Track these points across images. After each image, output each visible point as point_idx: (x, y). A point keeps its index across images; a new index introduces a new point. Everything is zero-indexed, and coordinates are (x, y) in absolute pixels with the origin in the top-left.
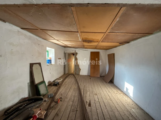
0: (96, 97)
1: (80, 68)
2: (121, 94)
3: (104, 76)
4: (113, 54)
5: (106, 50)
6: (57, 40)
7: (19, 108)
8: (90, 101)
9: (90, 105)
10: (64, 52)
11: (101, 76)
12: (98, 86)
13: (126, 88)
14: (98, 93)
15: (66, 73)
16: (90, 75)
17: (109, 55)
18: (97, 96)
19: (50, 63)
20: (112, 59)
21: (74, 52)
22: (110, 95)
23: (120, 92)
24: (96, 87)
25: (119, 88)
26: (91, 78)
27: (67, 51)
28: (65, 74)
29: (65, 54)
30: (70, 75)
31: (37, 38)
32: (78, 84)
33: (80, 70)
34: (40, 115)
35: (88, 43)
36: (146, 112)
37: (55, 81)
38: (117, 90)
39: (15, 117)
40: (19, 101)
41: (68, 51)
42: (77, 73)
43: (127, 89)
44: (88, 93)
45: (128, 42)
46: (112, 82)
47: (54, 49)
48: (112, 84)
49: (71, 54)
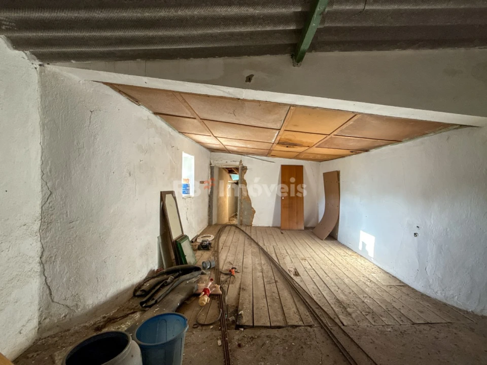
0: (305, 264)
1: (253, 208)
2: (353, 256)
3: (313, 228)
4: (336, 173)
5: (319, 163)
6: (216, 137)
7: (166, 282)
8: (296, 269)
9: (297, 274)
10: (211, 164)
11: (306, 228)
12: (305, 246)
13: (363, 242)
14: (309, 258)
15: (214, 223)
16: (279, 225)
17: (325, 175)
18: (307, 262)
19: (187, 193)
20: (332, 183)
21: (237, 163)
22: (332, 259)
23: (350, 253)
24: (301, 248)
25: (348, 248)
26: (282, 231)
27: (216, 162)
28: (210, 224)
29: (212, 168)
30: (227, 228)
31: (170, 130)
32: (257, 244)
33: (254, 212)
34: (214, 289)
35: (287, 147)
36: (393, 275)
37: (196, 240)
38: (345, 250)
39: (169, 292)
40: (148, 274)
41: (220, 162)
42: (244, 220)
43: (364, 245)
44: (288, 258)
45: (367, 151)
46: (332, 237)
47: (193, 157)
48: (335, 241)
49: (223, 168)
